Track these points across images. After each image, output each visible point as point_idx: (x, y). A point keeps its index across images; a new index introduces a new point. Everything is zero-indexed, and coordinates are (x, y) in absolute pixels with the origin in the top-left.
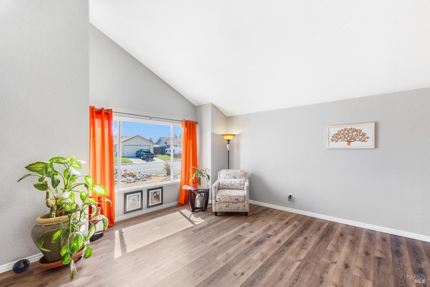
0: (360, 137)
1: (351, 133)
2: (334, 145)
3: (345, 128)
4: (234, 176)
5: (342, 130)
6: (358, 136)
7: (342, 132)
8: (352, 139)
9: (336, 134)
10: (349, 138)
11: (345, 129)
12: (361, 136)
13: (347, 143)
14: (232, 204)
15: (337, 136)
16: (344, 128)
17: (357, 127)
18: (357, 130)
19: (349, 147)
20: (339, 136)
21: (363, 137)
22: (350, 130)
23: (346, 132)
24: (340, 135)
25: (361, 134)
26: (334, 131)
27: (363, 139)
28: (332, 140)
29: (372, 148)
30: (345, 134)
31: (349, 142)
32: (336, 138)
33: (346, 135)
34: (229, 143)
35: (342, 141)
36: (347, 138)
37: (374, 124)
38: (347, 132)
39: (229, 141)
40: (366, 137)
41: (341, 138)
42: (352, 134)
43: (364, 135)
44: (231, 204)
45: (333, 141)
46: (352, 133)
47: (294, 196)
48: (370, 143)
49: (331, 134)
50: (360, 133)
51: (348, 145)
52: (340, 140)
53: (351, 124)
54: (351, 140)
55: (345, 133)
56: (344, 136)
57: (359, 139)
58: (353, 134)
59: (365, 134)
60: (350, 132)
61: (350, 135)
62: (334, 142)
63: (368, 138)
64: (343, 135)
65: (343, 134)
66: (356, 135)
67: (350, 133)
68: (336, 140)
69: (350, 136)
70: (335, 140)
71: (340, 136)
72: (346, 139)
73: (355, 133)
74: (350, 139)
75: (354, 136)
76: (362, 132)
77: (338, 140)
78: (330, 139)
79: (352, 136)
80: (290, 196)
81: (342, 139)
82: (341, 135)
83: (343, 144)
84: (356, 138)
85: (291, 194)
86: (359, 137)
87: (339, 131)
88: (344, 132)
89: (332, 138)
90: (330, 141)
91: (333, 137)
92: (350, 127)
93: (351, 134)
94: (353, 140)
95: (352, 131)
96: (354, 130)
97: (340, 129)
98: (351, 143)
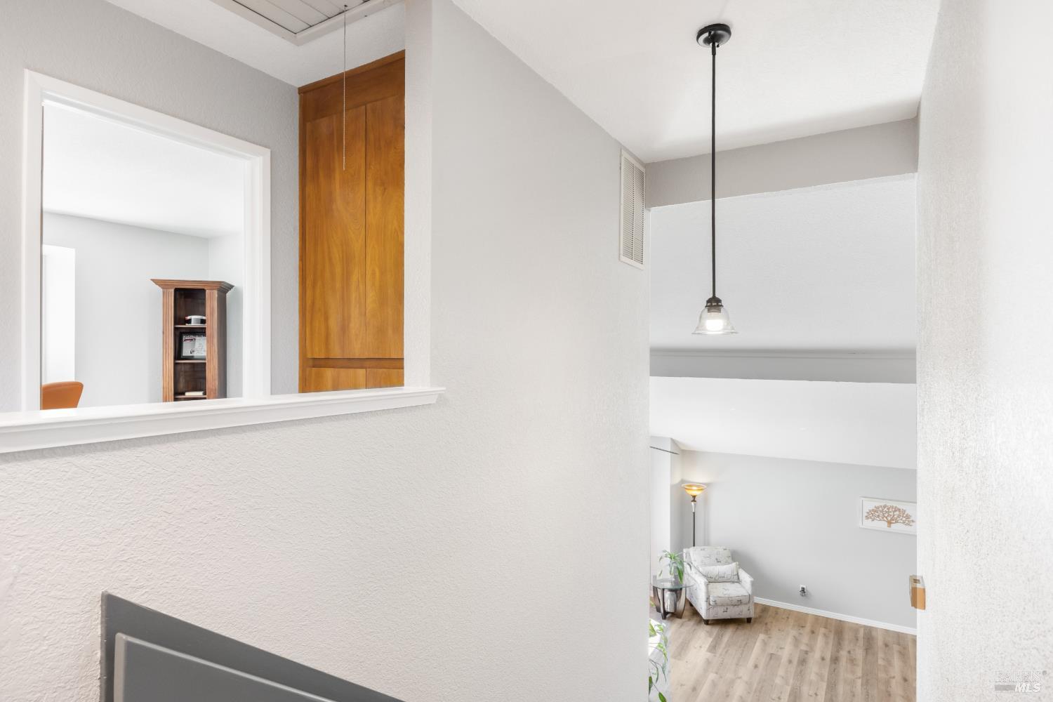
0: (904, 519)
2: (869, 524)
4: (717, 559)
5: (881, 506)
6: (901, 517)
7: (881, 509)
8: (893, 520)
9: (873, 510)
10: (889, 518)
11: (885, 506)
13: (886, 524)
14: (732, 607)
15: (873, 513)
16: (883, 504)
17: (901, 506)
18: (899, 510)
19: (888, 529)
22: (891, 508)
23: (886, 509)
24: (877, 513)
26: (870, 505)
28: (866, 517)
30: (884, 512)
31: (890, 523)
32: (872, 515)
33: (885, 514)
34: (694, 501)
35: (881, 520)
36: (886, 518)
39: (694, 497)
41: (878, 516)
43: (908, 517)
44: (730, 609)
45: (868, 519)
46: (893, 512)
47: (809, 589)
49: (866, 510)
50: (904, 514)
51: (888, 527)
52: (878, 519)
53: (893, 501)
54: (892, 522)
55: (884, 510)
56: (883, 514)
57: (902, 522)
58: (895, 513)
60: (891, 510)
61: (890, 514)
62: (870, 520)
63: (913, 521)
64: (881, 513)
65: (882, 511)
66: (899, 516)
67: (891, 512)
68: (873, 518)
69: (891, 516)
70: (871, 518)
73: (897, 513)
74: (891, 519)
75: (895, 516)
77: (875, 518)
78: (864, 516)
79: (894, 516)
80: (803, 590)
81: (881, 518)
82: (879, 512)
83: (883, 525)
84: (898, 519)
85: (805, 587)
86: (902, 519)
87: (877, 506)
89: (866, 515)
90: (864, 518)
91: (868, 513)
92: (891, 505)
93: (892, 514)
94: (894, 522)
95: (893, 510)
96: (897, 509)
97: (877, 504)
98: (892, 525)
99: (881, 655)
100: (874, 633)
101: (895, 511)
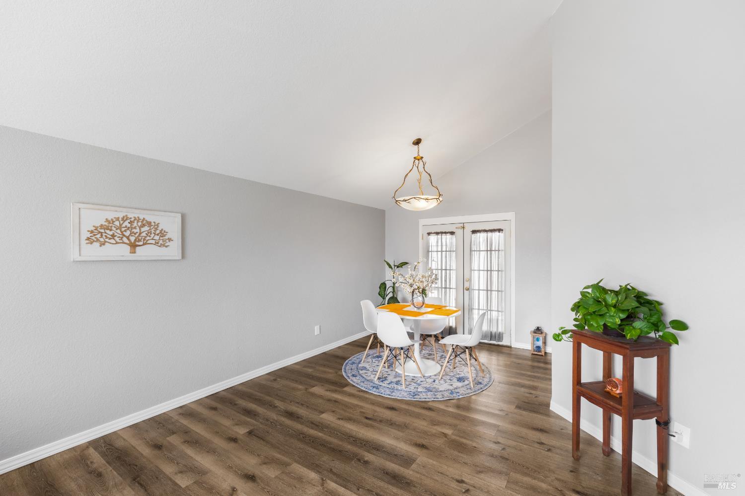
0: (157, 238)
1: (138, 228)
2: (94, 252)
3: (124, 214)
5: (118, 219)
6: (153, 235)
7: (117, 223)
8: (139, 241)
9: (102, 225)
10: (132, 239)
11: (125, 219)
12: (158, 235)
13: (127, 248)
15: (102, 231)
16: (121, 215)
17: (150, 218)
18: (149, 224)
19: (131, 256)
20: (108, 231)
21: (162, 239)
22: (136, 222)
23: (126, 224)
24: (111, 230)
25: (158, 232)
26: (95, 218)
27: (161, 242)
28: (88, 239)
29: (178, 259)
30: (123, 229)
31: (133, 246)
32: (99, 235)
33: (125, 231)
35: (117, 243)
36: (128, 238)
37: (179, 216)
38: (129, 225)
40: (166, 237)
41: (113, 236)
42: (140, 230)
43: (162, 234)
45: (91, 243)
46: (140, 227)
48: (173, 251)
49: (88, 226)
50: (156, 229)
51: (130, 253)
52: (112, 241)
53: (138, 209)
54: (137, 243)
55: (124, 225)
56: (122, 232)
57: (153, 242)
58: (143, 229)
59: (165, 232)
60: (135, 224)
61: (135, 231)
62: (97, 244)
63: (170, 240)
64: (118, 231)
65: (120, 228)
66: (149, 233)
67: (135, 228)
68: (102, 240)
69: (135, 234)
70: (98, 240)
71: (111, 233)
72: (125, 240)
73: (146, 228)
74: (135, 240)
75: (144, 234)
76: (160, 229)
77: (107, 240)
78: (84, 237)
79: (140, 234)
81: (118, 240)
82: (114, 229)
83: (123, 251)
84: (148, 238)
86: (154, 238)
87: (110, 219)
88: (121, 225)
89: (89, 235)
90: (84, 242)
91: (92, 232)
92: (136, 216)
93: (138, 230)
94: (141, 243)
95: (140, 224)
96: (145, 223)
97: (111, 216)
98: (138, 249)
99: (168, 469)
100: (119, 444)
101: (143, 226)
